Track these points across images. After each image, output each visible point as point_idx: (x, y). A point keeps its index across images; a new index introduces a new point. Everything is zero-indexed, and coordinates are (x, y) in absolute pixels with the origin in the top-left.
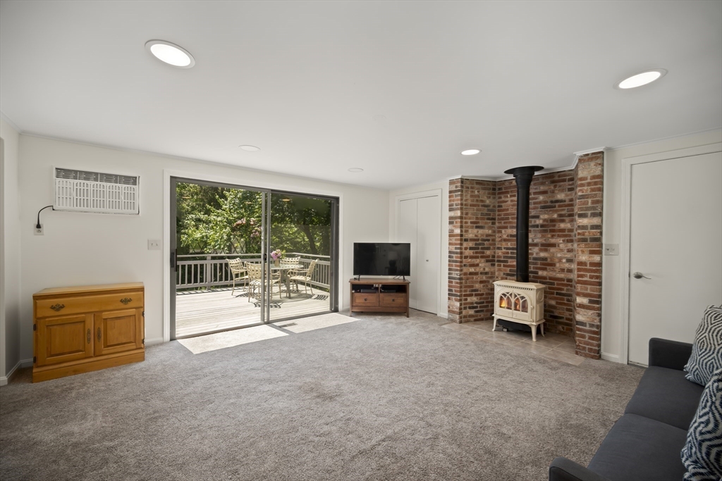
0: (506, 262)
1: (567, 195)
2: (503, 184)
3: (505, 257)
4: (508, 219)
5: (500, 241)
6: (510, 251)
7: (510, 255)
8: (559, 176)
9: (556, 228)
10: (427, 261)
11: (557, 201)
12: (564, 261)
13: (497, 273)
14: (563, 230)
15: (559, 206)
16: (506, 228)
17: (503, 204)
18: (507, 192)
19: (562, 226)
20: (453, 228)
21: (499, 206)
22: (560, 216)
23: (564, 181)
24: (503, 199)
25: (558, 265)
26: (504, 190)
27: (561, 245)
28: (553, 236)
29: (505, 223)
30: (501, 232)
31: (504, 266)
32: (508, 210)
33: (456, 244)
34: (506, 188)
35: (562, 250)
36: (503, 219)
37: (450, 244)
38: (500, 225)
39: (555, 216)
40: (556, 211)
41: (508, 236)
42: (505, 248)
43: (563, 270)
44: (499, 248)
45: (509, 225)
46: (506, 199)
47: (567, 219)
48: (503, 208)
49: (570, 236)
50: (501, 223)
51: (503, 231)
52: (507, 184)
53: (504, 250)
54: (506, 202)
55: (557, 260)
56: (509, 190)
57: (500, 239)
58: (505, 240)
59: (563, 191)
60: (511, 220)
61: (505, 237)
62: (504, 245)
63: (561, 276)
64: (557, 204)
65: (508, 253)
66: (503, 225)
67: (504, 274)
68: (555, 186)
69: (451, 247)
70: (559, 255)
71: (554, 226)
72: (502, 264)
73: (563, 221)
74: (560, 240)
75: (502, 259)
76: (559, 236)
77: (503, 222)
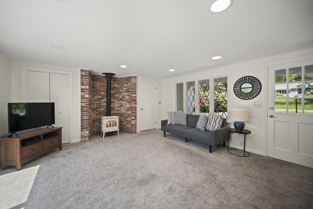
0: (97, 109)
1: (118, 86)
2: (95, 76)
3: (96, 108)
4: (97, 91)
5: (94, 101)
6: (98, 105)
7: (98, 106)
8: (115, 79)
9: (115, 96)
10: (60, 113)
11: (115, 87)
12: (117, 107)
13: (92, 115)
14: (117, 97)
15: (116, 89)
16: (97, 95)
17: (95, 85)
18: (97, 80)
19: (116, 96)
20: (84, 94)
21: (93, 86)
22: (116, 92)
23: (117, 81)
24: (95, 83)
25: (115, 109)
26: (95, 79)
27: (116, 102)
28: (114, 99)
29: (96, 93)
30: (94, 97)
31: (96, 111)
32: (97, 88)
33: (86, 102)
34: (96, 78)
35: (116, 104)
36: (95, 91)
37: (82, 102)
38: (94, 94)
39: (114, 92)
40: (115, 90)
41: (97, 99)
42: (96, 104)
43: (117, 110)
44: (93, 104)
45: (98, 94)
46: (96, 83)
47: (118, 93)
48: (95, 87)
49: (119, 99)
50: (94, 93)
51: (95, 97)
52: (97, 77)
53: (96, 105)
54: (97, 84)
55: (115, 107)
56: (98, 80)
57: (94, 100)
58: (96, 100)
59: (116, 84)
60: (98, 92)
61: (96, 99)
62: (96, 102)
63: (117, 112)
64: (115, 88)
65: (97, 106)
66: (95, 94)
67: (96, 115)
68: (114, 82)
69: (82, 104)
70: (116, 105)
71: (114, 95)
72: (95, 111)
73: (117, 94)
74: (116, 101)
75: (95, 108)
76: (115, 99)
77: (95, 93)
